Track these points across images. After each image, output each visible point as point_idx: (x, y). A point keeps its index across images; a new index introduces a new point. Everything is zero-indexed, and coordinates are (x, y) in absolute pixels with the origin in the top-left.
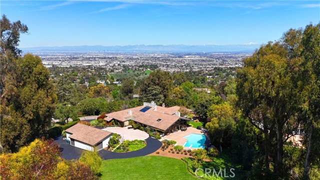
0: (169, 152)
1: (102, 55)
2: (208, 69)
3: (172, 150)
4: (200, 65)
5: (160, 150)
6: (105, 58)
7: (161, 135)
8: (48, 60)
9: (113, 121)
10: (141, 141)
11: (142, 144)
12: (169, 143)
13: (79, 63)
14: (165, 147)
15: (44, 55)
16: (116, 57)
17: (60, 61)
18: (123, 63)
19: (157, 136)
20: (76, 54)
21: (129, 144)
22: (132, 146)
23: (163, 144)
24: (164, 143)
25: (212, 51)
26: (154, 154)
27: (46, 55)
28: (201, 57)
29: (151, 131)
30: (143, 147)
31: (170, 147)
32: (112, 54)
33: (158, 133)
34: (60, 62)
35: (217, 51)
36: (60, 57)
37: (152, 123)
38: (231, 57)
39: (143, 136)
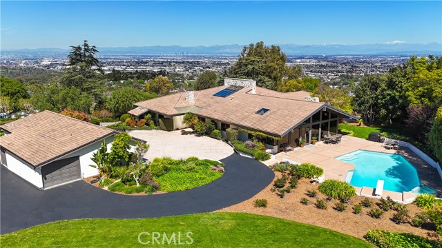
0: (304, 202)
1: (179, 59)
2: (330, 77)
3: (312, 195)
4: (318, 72)
5: (266, 194)
6: (183, 62)
7: (268, 151)
8: (109, 64)
9: (149, 116)
10: (206, 163)
11: (209, 171)
12: (297, 174)
13: (148, 69)
14: (287, 185)
15: (105, 59)
16: (198, 62)
17: (124, 65)
18: (207, 69)
19: (258, 151)
20: (145, 57)
21: (167, 170)
22: (174, 174)
23: (278, 175)
24: (281, 171)
25: (335, 54)
26: (246, 207)
27: (107, 59)
28: (319, 62)
29: (240, 138)
30: (209, 180)
31: (303, 186)
32: (194, 57)
33: (261, 144)
34: (123, 67)
35: (344, 54)
36: (125, 61)
37: (244, 118)
38: (364, 62)
39: (217, 150)
